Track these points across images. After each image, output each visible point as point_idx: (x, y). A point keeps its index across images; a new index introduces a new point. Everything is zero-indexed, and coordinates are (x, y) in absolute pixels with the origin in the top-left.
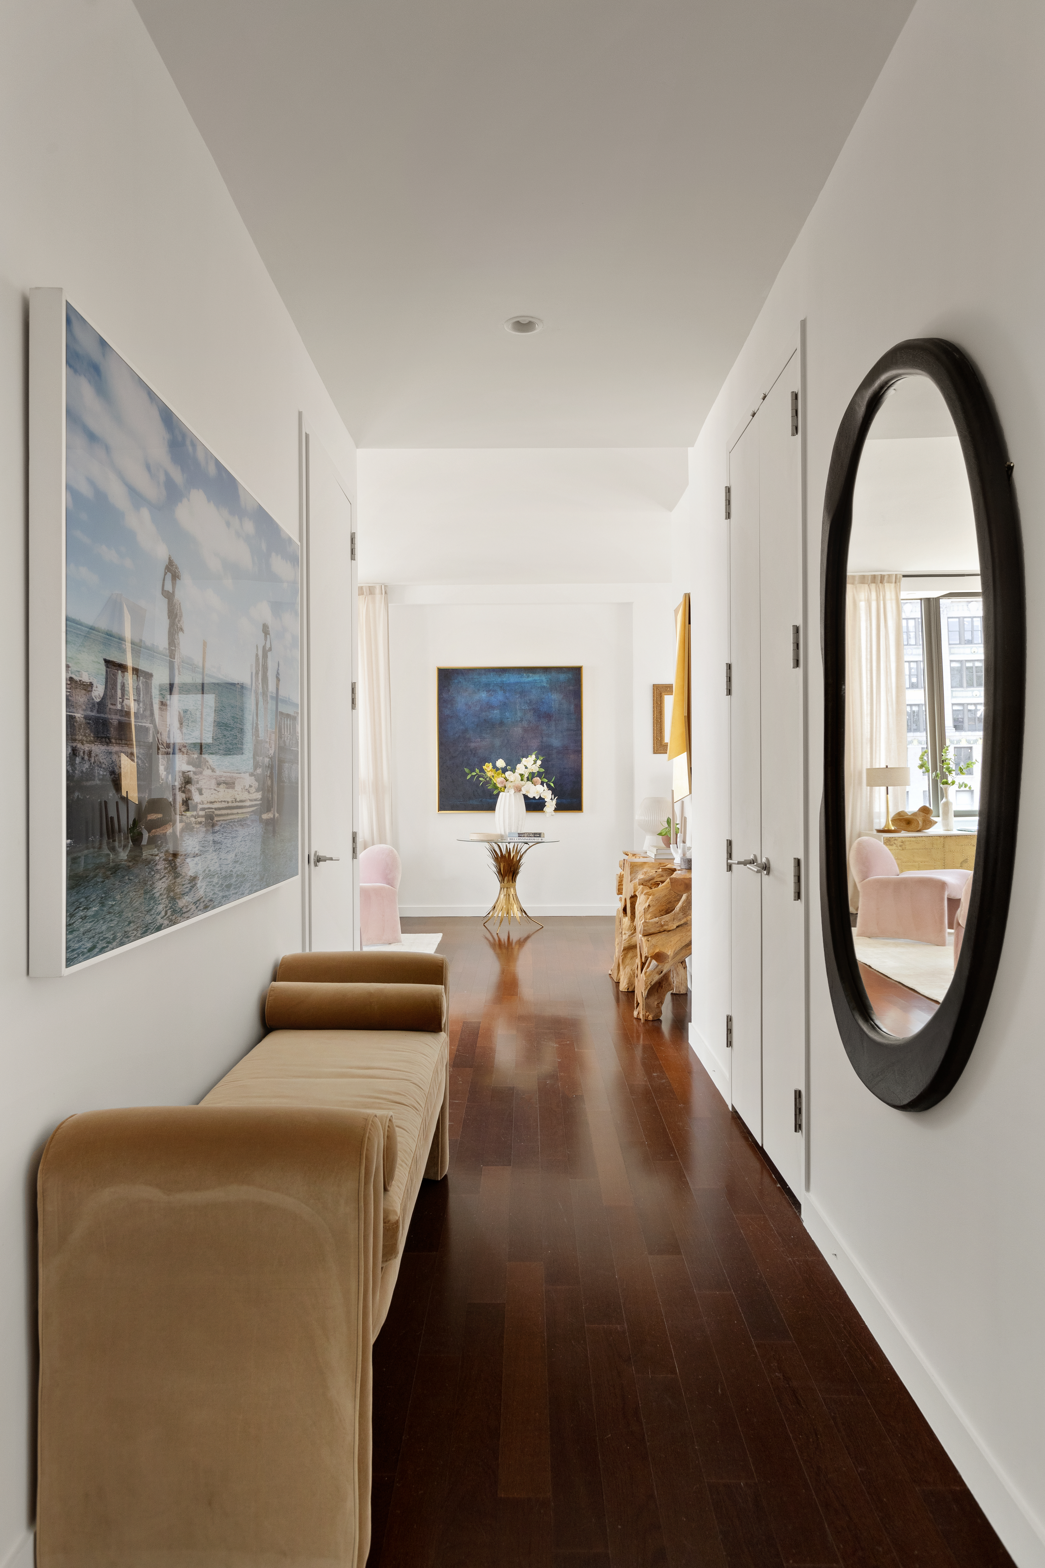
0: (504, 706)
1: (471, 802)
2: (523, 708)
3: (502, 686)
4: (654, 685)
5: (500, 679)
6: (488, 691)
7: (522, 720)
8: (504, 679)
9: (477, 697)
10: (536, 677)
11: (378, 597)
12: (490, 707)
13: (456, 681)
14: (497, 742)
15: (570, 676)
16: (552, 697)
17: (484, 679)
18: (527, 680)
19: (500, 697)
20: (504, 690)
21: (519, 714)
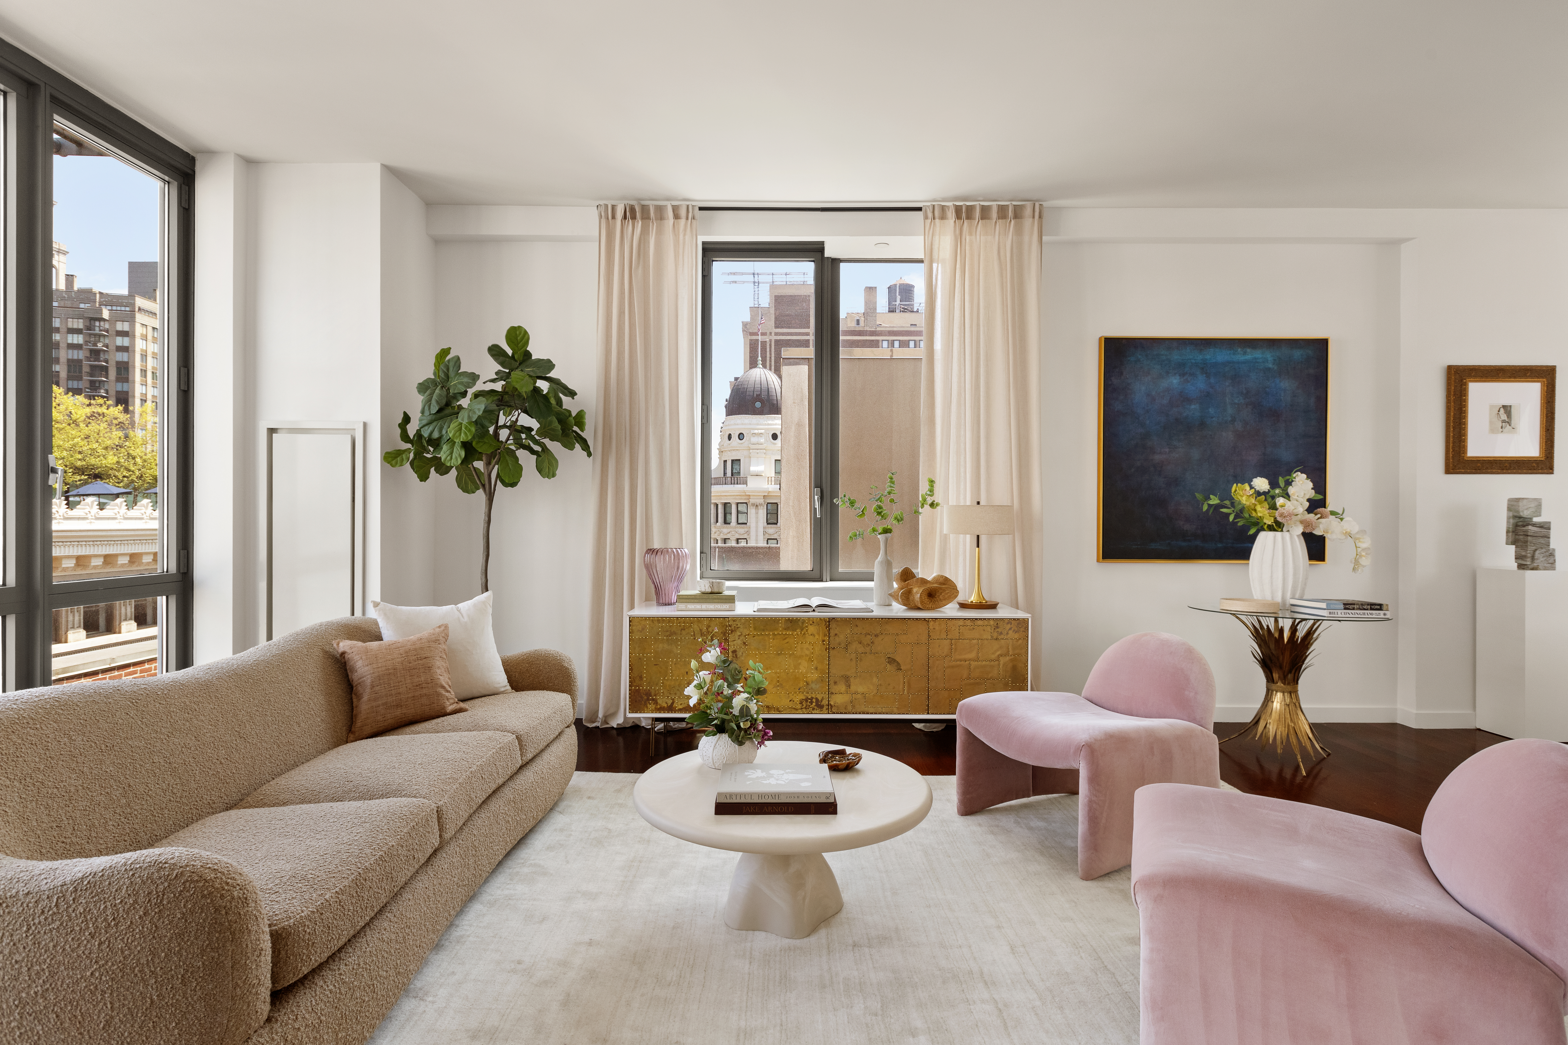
0: (1206, 398)
1: (1153, 546)
2: (1236, 401)
3: (1205, 368)
4: (1450, 368)
5: (1201, 357)
6: (1183, 375)
7: (1233, 420)
8: (1208, 357)
9: (1164, 384)
10: (1258, 354)
11: (1027, 222)
12: (1184, 399)
13: (1132, 359)
14: (1196, 454)
15: (1310, 352)
16: (1282, 384)
17: (1176, 356)
18: (1242, 358)
19: (1200, 384)
20: (1206, 373)
21: (1230, 411)
